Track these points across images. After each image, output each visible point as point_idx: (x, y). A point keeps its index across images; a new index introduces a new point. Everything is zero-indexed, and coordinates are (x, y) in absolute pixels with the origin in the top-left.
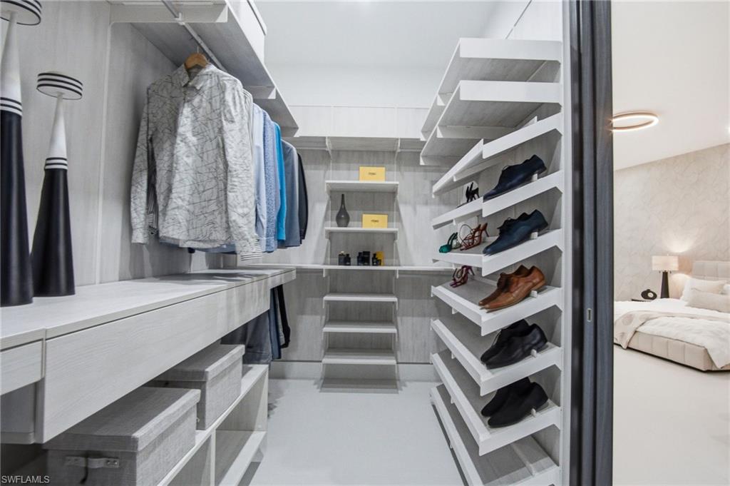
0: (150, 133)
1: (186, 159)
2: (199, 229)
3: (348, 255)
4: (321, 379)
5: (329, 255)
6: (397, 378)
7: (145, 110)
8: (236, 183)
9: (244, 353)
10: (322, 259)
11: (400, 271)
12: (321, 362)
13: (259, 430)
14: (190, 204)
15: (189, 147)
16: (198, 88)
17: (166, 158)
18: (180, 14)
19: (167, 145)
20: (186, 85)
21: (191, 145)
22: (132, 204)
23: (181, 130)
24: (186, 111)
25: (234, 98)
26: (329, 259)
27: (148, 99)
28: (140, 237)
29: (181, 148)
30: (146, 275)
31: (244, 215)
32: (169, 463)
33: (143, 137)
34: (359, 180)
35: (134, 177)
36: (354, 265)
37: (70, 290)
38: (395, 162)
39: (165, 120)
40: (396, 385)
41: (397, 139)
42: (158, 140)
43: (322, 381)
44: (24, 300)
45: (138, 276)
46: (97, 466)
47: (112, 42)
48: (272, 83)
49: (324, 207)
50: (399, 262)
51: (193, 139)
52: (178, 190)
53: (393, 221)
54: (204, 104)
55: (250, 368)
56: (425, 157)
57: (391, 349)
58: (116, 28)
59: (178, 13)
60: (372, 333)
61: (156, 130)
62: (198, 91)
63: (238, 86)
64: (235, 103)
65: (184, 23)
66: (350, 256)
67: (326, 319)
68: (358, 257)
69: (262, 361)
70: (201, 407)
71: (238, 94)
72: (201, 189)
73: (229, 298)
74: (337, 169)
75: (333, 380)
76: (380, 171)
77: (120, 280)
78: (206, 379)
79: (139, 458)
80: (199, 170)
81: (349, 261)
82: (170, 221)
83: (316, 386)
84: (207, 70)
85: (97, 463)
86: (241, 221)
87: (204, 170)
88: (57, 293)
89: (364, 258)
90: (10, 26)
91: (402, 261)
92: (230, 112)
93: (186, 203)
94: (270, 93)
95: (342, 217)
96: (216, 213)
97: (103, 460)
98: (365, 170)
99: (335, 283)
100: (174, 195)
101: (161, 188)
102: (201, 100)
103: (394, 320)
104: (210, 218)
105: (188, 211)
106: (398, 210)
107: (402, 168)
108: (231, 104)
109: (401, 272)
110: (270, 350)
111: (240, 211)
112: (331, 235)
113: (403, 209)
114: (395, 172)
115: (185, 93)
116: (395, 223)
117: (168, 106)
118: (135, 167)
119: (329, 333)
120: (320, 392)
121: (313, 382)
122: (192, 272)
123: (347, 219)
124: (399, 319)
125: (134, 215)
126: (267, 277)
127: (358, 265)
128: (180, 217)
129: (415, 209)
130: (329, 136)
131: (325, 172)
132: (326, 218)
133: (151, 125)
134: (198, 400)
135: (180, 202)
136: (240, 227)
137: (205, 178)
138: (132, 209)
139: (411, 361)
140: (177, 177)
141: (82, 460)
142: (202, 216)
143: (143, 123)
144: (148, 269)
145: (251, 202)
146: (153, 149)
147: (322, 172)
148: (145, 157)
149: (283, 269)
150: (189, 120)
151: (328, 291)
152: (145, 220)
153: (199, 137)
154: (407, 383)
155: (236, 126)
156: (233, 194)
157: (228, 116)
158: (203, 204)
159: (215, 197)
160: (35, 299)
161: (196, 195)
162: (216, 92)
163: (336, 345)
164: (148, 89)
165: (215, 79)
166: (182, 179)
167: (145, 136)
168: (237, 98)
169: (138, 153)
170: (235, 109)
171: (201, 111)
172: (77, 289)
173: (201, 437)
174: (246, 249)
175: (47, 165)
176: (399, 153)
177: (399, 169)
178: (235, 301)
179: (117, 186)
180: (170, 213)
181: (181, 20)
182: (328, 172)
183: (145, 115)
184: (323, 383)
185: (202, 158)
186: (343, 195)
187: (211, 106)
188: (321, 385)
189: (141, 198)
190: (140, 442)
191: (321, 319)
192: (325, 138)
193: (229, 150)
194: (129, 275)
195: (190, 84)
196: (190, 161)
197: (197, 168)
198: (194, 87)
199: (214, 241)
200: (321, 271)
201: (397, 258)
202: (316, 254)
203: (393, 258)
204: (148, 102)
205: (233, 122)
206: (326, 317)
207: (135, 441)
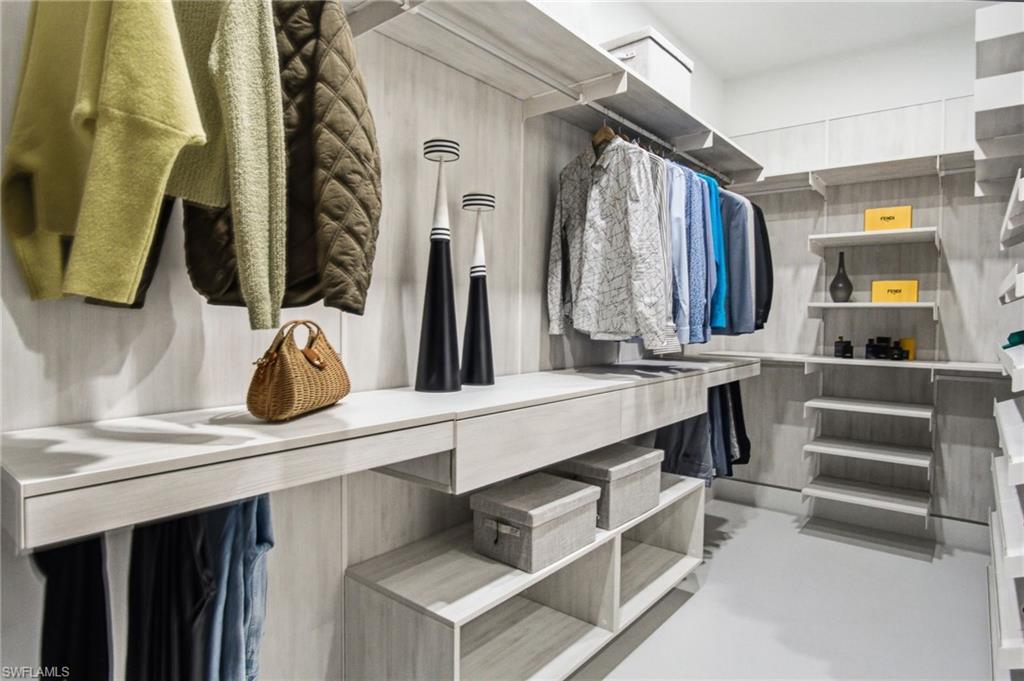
0: (564, 220)
1: (594, 245)
2: (609, 320)
3: (849, 343)
4: (808, 516)
5: (822, 340)
6: (938, 539)
7: (558, 197)
8: (643, 270)
9: (662, 459)
10: (811, 347)
11: (935, 370)
12: (800, 491)
13: (693, 555)
14: (599, 293)
15: (598, 232)
16: (605, 167)
17: (578, 246)
18: (581, 96)
19: (578, 232)
20: (594, 166)
21: (599, 229)
22: (549, 296)
23: (589, 215)
24: (595, 193)
25: (639, 172)
26: (822, 347)
27: (561, 184)
28: (556, 328)
29: (590, 234)
30: (567, 365)
31: (652, 305)
32: (564, 548)
33: (557, 226)
34: (864, 230)
35: (550, 268)
36: (860, 357)
37: (490, 381)
38: (941, 191)
39: (576, 205)
40: (934, 548)
41: (936, 157)
42: (571, 227)
43: (808, 519)
44: (455, 388)
45: (559, 367)
46: (504, 531)
47: (525, 135)
48: (704, 127)
49: (814, 271)
50: (947, 355)
51: (601, 223)
52: (588, 280)
53: (936, 289)
54: (611, 183)
55: (682, 480)
56: (984, 182)
57: (928, 491)
58: (529, 124)
59: (578, 94)
60: (893, 464)
61: (569, 216)
62: (605, 171)
63: (644, 159)
64: (639, 177)
65: (586, 103)
66: (852, 344)
67: (816, 434)
68: (867, 346)
69: (701, 474)
70: (602, 505)
71: (644, 167)
72: (611, 276)
73: (638, 396)
74: (836, 213)
75: (823, 520)
76: (902, 212)
77: (541, 371)
78: (610, 478)
79: (535, 533)
80: (609, 256)
81: (851, 352)
82: (580, 312)
83: (797, 524)
84: (613, 145)
85: (505, 529)
86: (648, 312)
87: (613, 256)
88: (480, 382)
89: (881, 347)
90: (440, 166)
91: (952, 354)
92: (634, 190)
93: (595, 292)
94: (705, 140)
95: (841, 286)
96: (626, 302)
97: (508, 527)
98: (873, 214)
99: (830, 383)
100: (583, 286)
101: (573, 278)
102: (608, 180)
103: (933, 447)
104: (620, 308)
105: (598, 301)
106: (946, 270)
107: (955, 200)
108: (636, 180)
109: (938, 372)
110: (711, 462)
111: (647, 300)
112: (823, 313)
113: (955, 268)
114: (941, 208)
115: (592, 174)
116: (939, 292)
117: (578, 191)
118: (552, 258)
119: (821, 454)
120: (800, 532)
121: (794, 517)
122: (621, 363)
123: (849, 288)
124: (944, 446)
125: (550, 306)
126: (701, 373)
127: (867, 358)
128: (590, 308)
129: (981, 267)
130: (815, 169)
131: (816, 222)
132: (817, 288)
133: (564, 212)
134: (598, 497)
135: (589, 292)
136: (646, 319)
137: (615, 264)
138: (549, 300)
139: (967, 518)
140: (586, 267)
141: (495, 523)
142: (612, 306)
143: (557, 211)
144: (569, 360)
145: (660, 290)
146: (566, 236)
147: (811, 221)
148: (560, 246)
149: (737, 361)
150: (597, 202)
151: (820, 393)
152: (560, 311)
153: (608, 219)
154: (957, 552)
155: (639, 206)
156: (639, 282)
157: (633, 194)
158: (614, 293)
159: (624, 285)
160: (463, 386)
161: (606, 283)
162: (622, 169)
163: (830, 473)
164: (561, 175)
165: (621, 153)
166: (591, 268)
167: (558, 225)
168: (642, 172)
169: (553, 243)
170: (640, 184)
171: (608, 191)
172: (496, 379)
173: (602, 536)
174: (654, 343)
175: (472, 273)
176: (942, 178)
177: (949, 203)
178: (647, 399)
179: (534, 276)
180: (581, 304)
181: (582, 101)
182: (820, 219)
183: (558, 203)
184: (809, 522)
185: (611, 242)
186: (842, 254)
187: (619, 184)
188: (804, 524)
189: (556, 289)
190: (534, 520)
191: (809, 433)
192: (807, 173)
193: (632, 234)
194: (548, 365)
195: (598, 163)
196: (598, 247)
197: (606, 254)
198: (601, 167)
199: (625, 333)
200: (801, 365)
201: (943, 347)
202: (802, 339)
203: (934, 348)
204: (561, 189)
205: (637, 201)
206: (817, 431)
207: (531, 517)
